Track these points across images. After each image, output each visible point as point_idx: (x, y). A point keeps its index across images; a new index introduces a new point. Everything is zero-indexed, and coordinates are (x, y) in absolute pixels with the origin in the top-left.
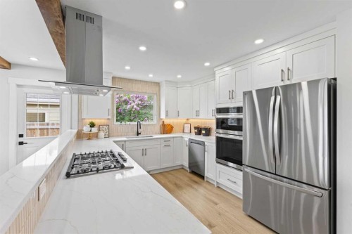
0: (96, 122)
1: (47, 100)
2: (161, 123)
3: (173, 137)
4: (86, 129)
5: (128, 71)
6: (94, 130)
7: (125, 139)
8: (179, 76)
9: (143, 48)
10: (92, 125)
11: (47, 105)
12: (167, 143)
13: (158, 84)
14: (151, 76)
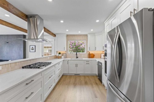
0: (61, 52)
1: (48, 46)
2: (88, 53)
3: (91, 60)
4: (57, 55)
5: (68, 32)
6: (60, 55)
7: (70, 59)
8: (92, 30)
9: (62, 22)
10: (60, 53)
11: (48, 47)
12: (87, 62)
13: (87, 35)
14: (80, 32)
